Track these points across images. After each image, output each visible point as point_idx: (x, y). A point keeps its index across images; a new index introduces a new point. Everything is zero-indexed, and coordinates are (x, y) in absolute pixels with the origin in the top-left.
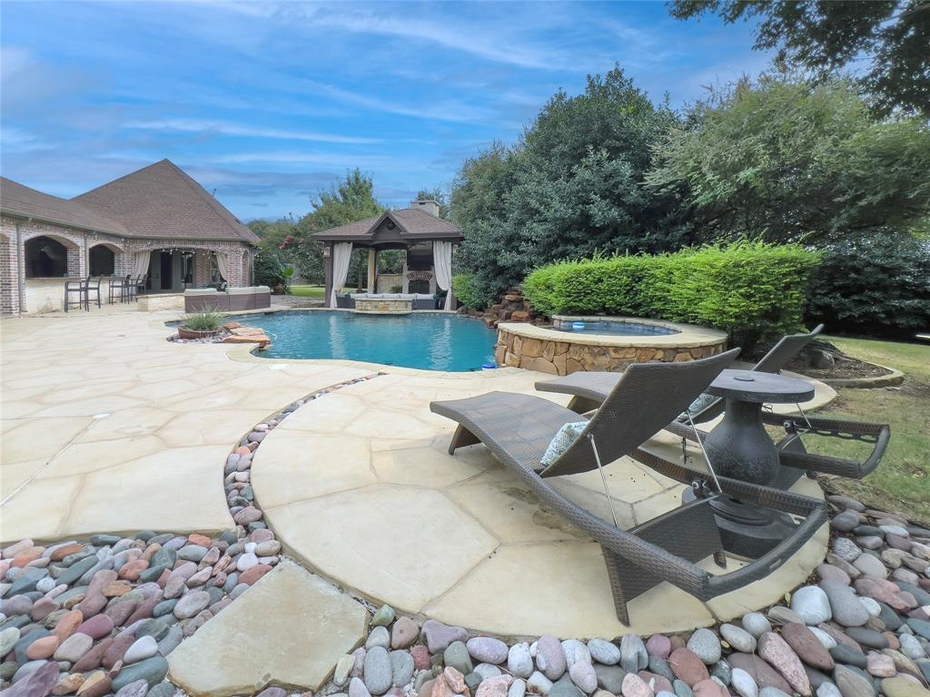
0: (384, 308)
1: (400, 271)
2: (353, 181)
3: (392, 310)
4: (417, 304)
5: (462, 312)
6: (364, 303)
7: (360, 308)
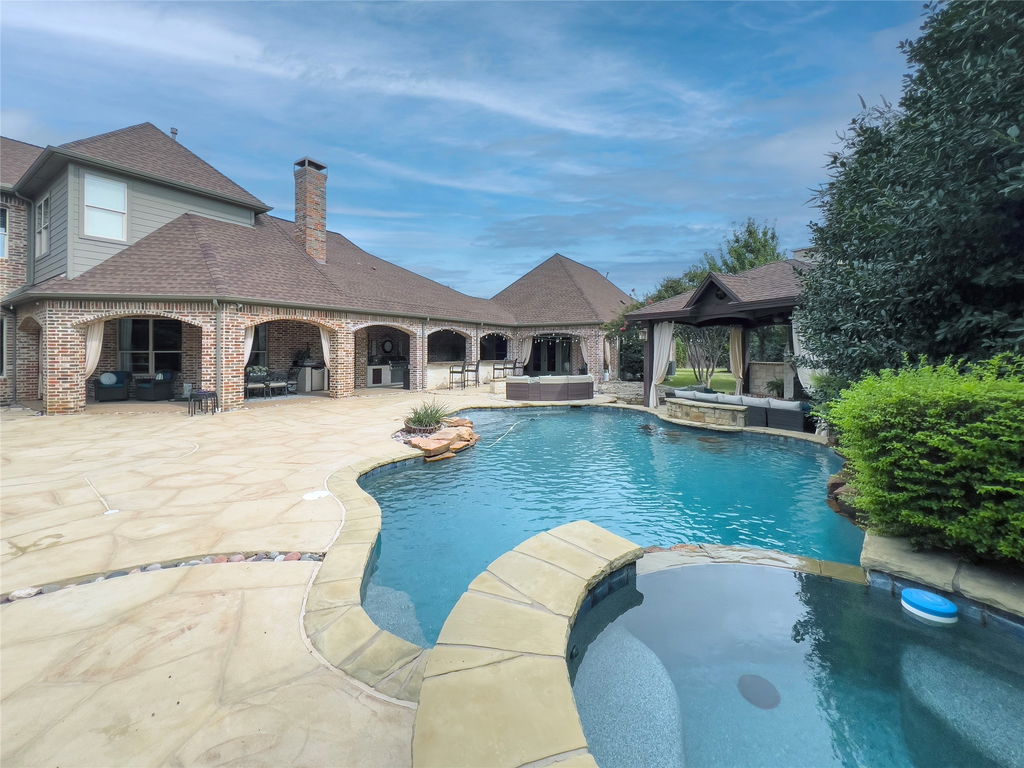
0: (697, 418)
3: (710, 421)
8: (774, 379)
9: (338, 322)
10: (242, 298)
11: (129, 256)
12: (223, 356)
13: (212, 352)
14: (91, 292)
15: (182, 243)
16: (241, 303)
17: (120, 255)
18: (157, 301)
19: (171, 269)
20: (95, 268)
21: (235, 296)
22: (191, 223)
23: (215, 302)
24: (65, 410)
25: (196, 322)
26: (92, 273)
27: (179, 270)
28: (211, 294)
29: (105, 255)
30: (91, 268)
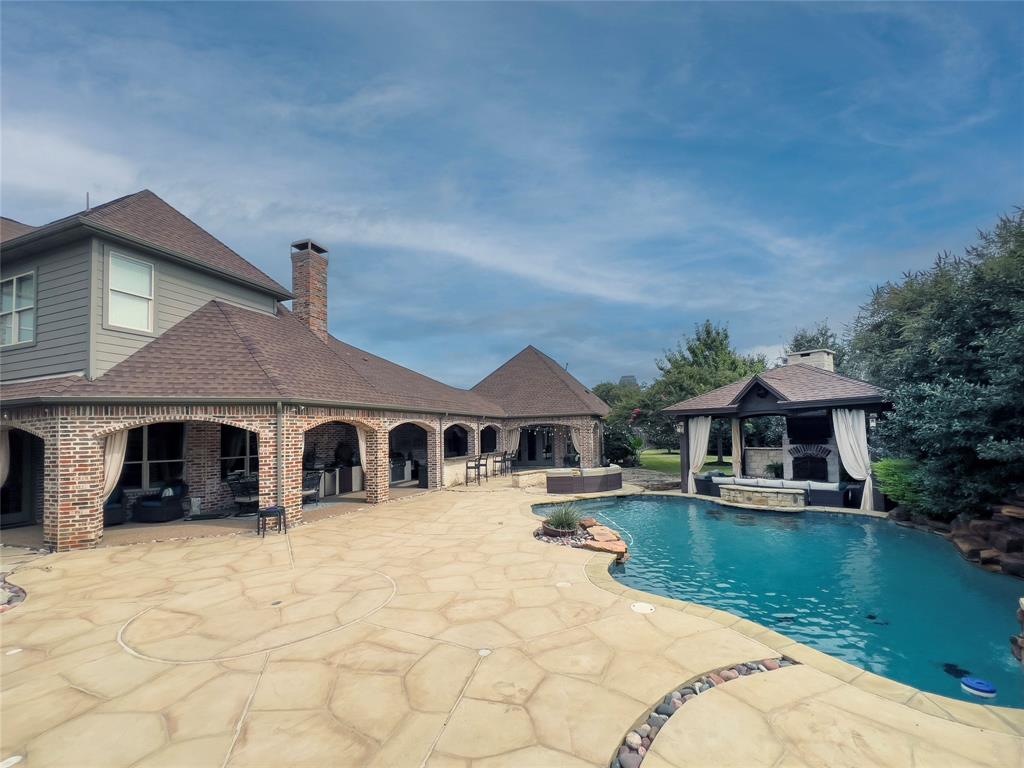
0: (760, 502)
1: (777, 442)
2: (703, 336)
3: (773, 504)
4: (811, 497)
5: (899, 517)
6: (732, 493)
7: (726, 498)
8: (770, 463)
9: (377, 422)
10: (304, 399)
11: (157, 350)
12: (284, 465)
13: (271, 461)
14: (124, 396)
15: (219, 336)
16: (302, 404)
17: (148, 347)
18: (204, 405)
19: (216, 367)
20: (119, 365)
21: (296, 398)
22: (223, 312)
23: (279, 404)
24: (83, 543)
25: (252, 428)
26: (118, 371)
27: (225, 367)
28: (273, 396)
29: (129, 349)
30: (115, 364)
